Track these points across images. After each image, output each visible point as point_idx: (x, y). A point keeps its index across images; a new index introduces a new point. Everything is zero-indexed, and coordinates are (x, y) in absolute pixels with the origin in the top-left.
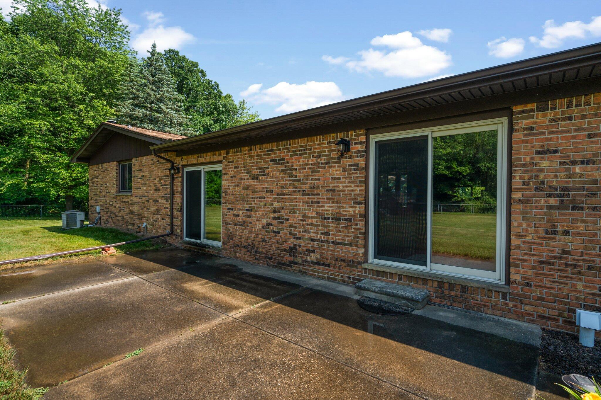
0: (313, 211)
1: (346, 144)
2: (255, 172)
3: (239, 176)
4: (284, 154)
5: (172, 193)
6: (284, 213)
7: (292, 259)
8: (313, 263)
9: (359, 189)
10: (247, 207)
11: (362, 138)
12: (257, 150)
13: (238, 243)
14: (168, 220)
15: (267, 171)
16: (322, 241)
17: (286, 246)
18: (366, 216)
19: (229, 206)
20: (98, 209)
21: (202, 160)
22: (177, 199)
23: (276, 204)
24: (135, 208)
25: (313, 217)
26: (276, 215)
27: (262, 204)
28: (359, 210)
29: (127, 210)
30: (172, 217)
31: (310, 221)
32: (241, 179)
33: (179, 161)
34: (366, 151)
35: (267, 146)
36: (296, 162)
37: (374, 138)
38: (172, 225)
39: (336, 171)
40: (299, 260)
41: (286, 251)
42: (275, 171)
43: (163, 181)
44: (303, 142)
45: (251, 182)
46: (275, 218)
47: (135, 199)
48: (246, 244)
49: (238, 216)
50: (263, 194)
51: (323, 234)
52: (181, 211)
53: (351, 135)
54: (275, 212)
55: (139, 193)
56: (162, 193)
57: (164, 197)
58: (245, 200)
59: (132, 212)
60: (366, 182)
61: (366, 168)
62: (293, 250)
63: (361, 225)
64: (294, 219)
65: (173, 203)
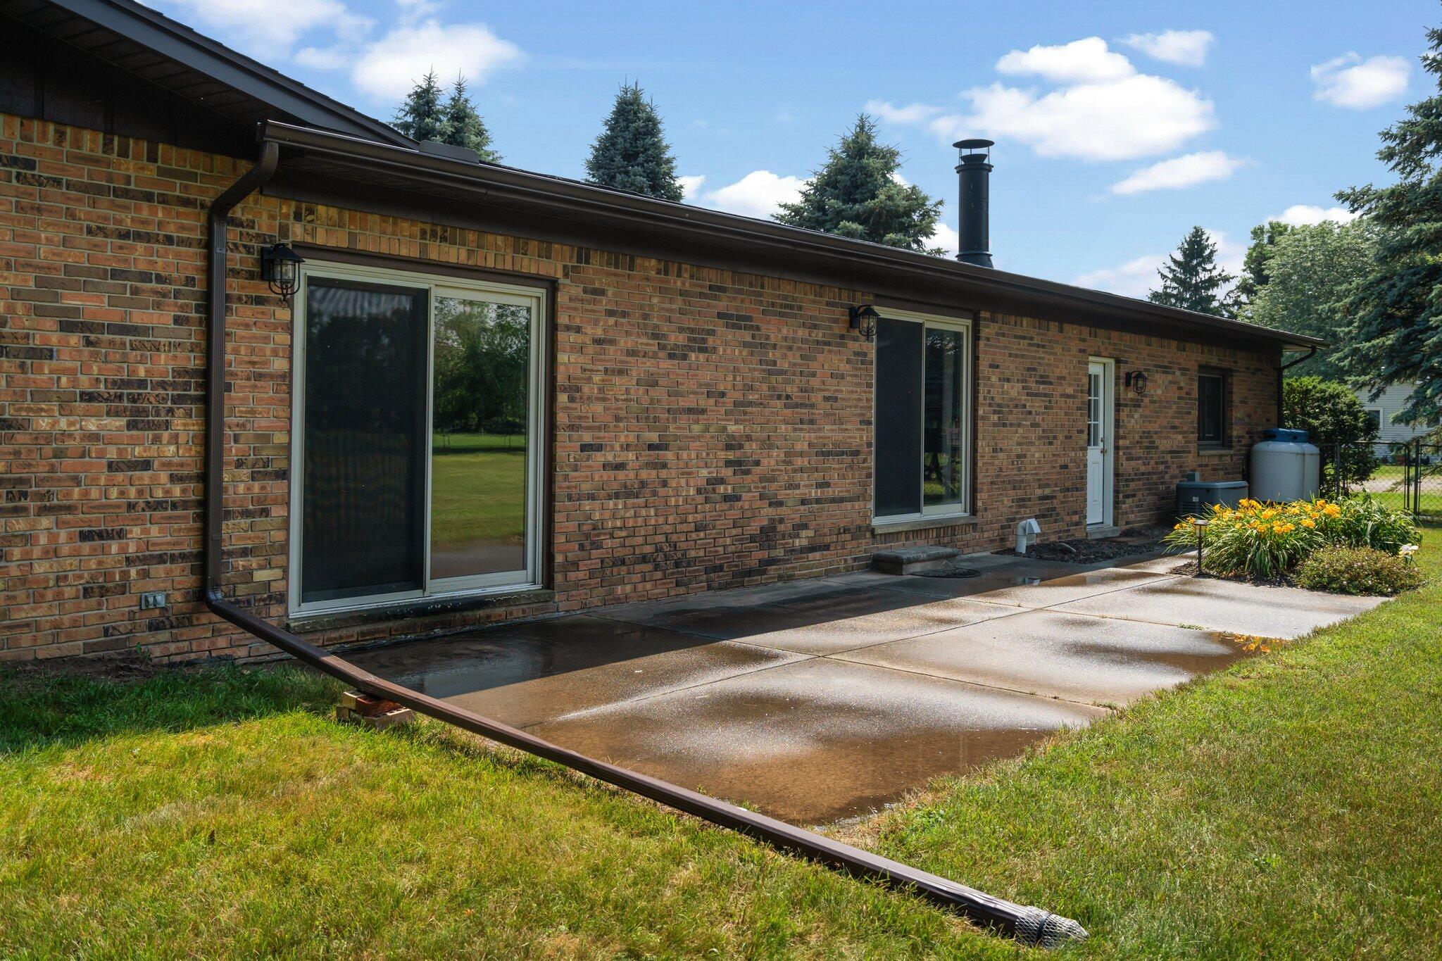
0: (804, 440)
1: (853, 315)
2: (680, 339)
3: (625, 343)
4: (747, 306)
6: (751, 448)
7: (764, 555)
8: (804, 550)
10: (653, 437)
13: (620, 553)
15: (711, 341)
16: (818, 501)
17: (754, 528)
19: (587, 438)
23: (732, 428)
25: (801, 454)
26: (731, 455)
27: (696, 428)
28: (867, 434)
30: (208, 507)
31: (799, 462)
32: (632, 353)
33: (267, 217)
35: (712, 275)
36: (776, 330)
39: (839, 361)
40: (779, 553)
41: (752, 539)
42: (729, 343)
44: (785, 284)
45: (666, 364)
46: (728, 463)
48: (648, 549)
49: (620, 466)
50: (703, 402)
51: (819, 486)
53: (857, 300)
54: (729, 447)
58: (647, 417)
62: (768, 535)
64: (771, 461)
65: (210, 436)
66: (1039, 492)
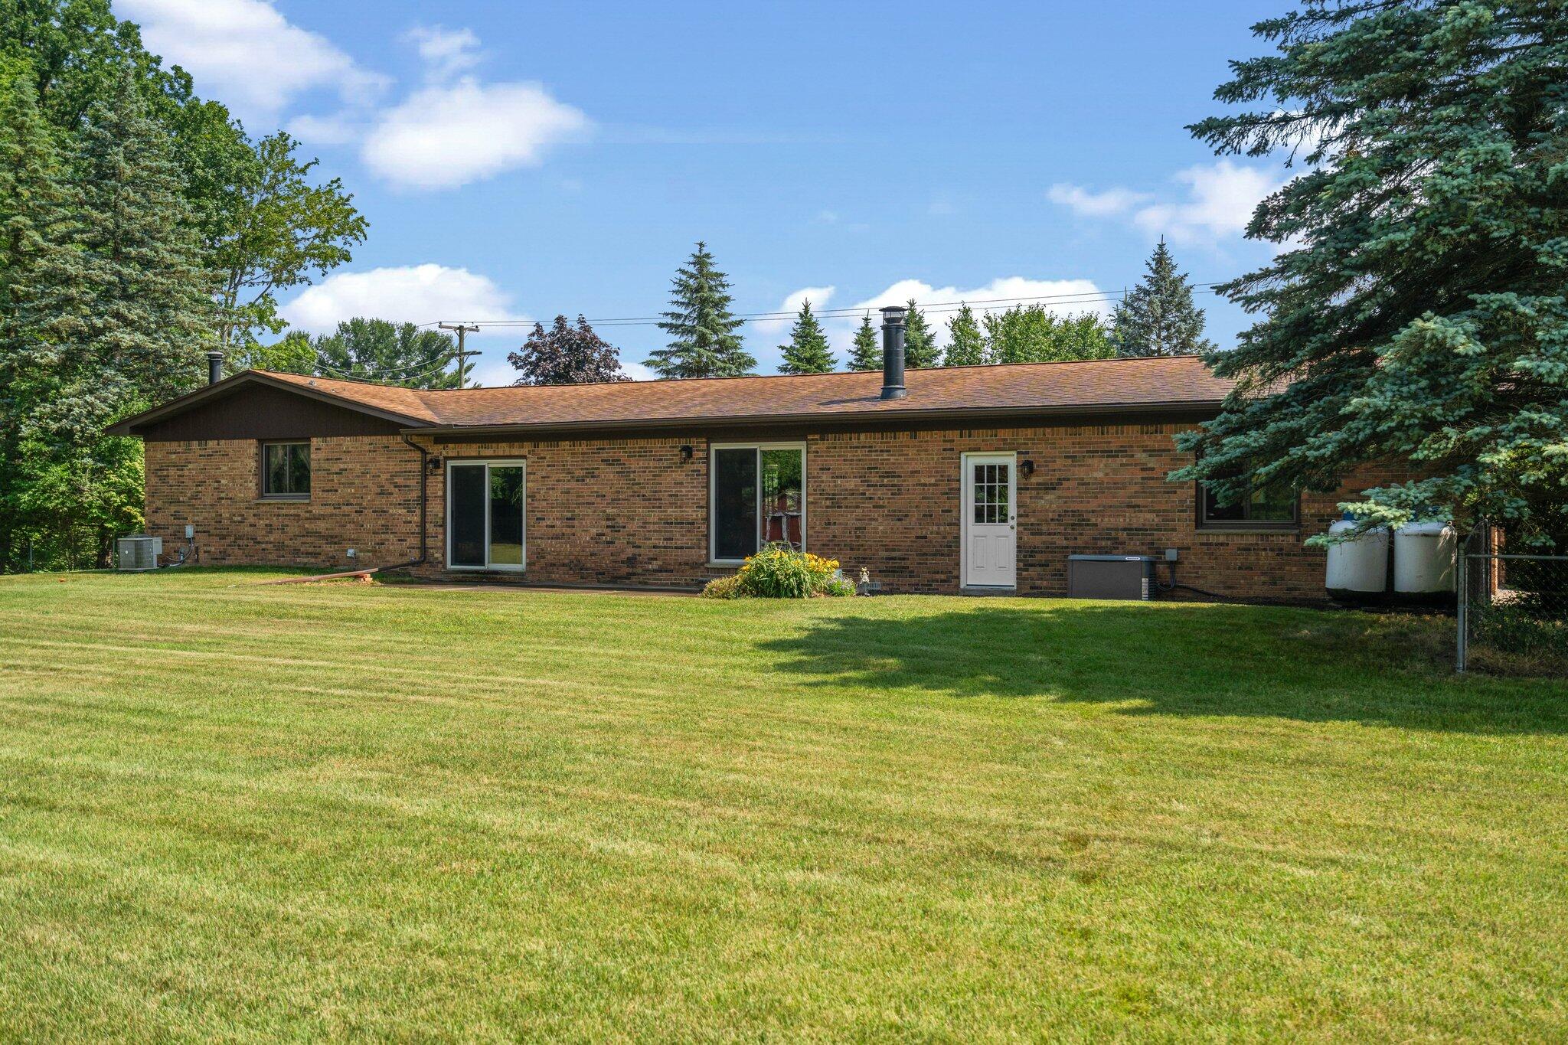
0: (654, 517)
1: (688, 451)
2: (579, 473)
3: (554, 477)
4: (621, 455)
5: (423, 500)
6: (620, 521)
7: (631, 570)
8: (655, 571)
9: (701, 494)
10: (569, 515)
11: (704, 446)
12: (583, 447)
13: (554, 561)
14: (414, 541)
15: (597, 472)
16: (665, 547)
17: (624, 557)
18: (708, 519)
19: (539, 515)
20: (189, 531)
21: (489, 452)
22: (434, 508)
23: (609, 511)
24: (321, 526)
25: (654, 523)
26: (610, 523)
27: (590, 512)
28: (702, 513)
29: (293, 529)
30: (424, 534)
31: (651, 527)
32: (558, 481)
33: (436, 451)
34: (708, 458)
35: (597, 444)
36: (635, 464)
37: (715, 447)
38: (424, 549)
39: (678, 476)
40: (639, 570)
41: (623, 562)
42: (608, 473)
43: (399, 480)
44: (642, 443)
45: (573, 484)
46: (608, 527)
47: (317, 510)
48: (567, 561)
49: (553, 527)
50: (591, 500)
51: (665, 539)
52: (443, 525)
53: (693, 442)
54: (608, 519)
55: (333, 498)
56: (397, 497)
57: (406, 504)
58: (566, 506)
59: (308, 533)
60: (708, 487)
61: (708, 474)
62: (632, 561)
63: (703, 529)
64: (633, 526)
65: (424, 515)
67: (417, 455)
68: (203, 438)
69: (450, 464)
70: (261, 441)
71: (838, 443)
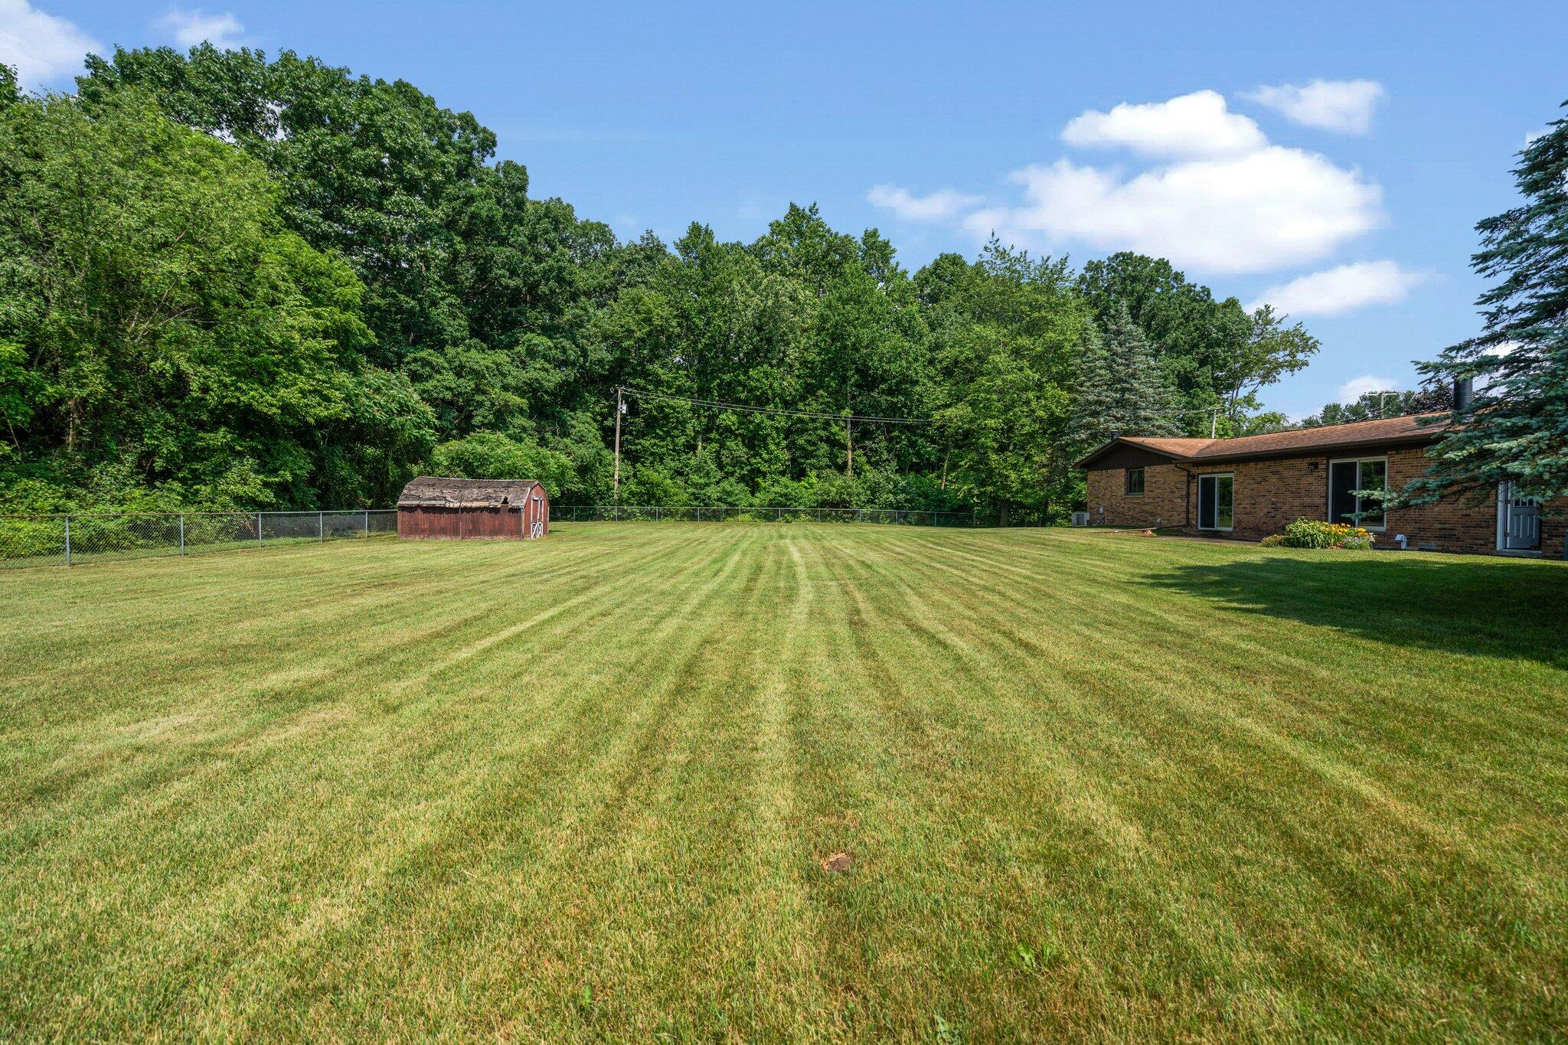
0: (1297, 502)
1: (1316, 466)
2: (1259, 479)
3: (1248, 482)
4: (1280, 469)
5: (1188, 495)
6: (1279, 505)
9: (1323, 489)
10: (1253, 502)
11: (1325, 462)
12: (1260, 465)
13: (1246, 527)
14: (1184, 515)
15: (1267, 479)
17: (1280, 525)
18: (1326, 504)
19: (1240, 502)
20: (1101, 510)
21: (1218, 470)
22: (1193, 499)
23: (1273, 499)
24: (1147, 508)
25: (1297, 507)
26: (1273, 506)
27: (1264, 500)
28: (1323, 500)
29: (1137, 510)
30: (1188, 512)
31: (1295, 509)
32: (1249, 484)
33: (1194, 470)
34: (1327, 469)
35: (1267, 463)
36: (1286, 474)
37: (1332, 462)
38: (1188, 519)
39: (1310, 479)
41: (1280, 527)
42: (1273, 479)
43: (1179, 486)
44: (1291, 462)
45: (1256, 485)
46: (1273, 508)
47: (1146, 500)
48: (1252, 526)
49: (1247, 508)
50: (1265, 493)
51: (1302, 515)
52: (1197, 507)
53: (1319, 460)
54: (1273, 504)
55: (1152, 494)
56: (1178, 494)
57: (1181, 498)
58: (1252, 497)
59: (1143, 511)
60: (1327, 486)
61: (1327, 478)
63: (1323, 509)
64: (1286, 508)
65: (1188, 502)
66: (1439, 526)
67: (1185, 473)
68: (1106, 469)
69: (1201, 476)
70: (1127, 469)
71: (1407, 456)
